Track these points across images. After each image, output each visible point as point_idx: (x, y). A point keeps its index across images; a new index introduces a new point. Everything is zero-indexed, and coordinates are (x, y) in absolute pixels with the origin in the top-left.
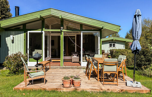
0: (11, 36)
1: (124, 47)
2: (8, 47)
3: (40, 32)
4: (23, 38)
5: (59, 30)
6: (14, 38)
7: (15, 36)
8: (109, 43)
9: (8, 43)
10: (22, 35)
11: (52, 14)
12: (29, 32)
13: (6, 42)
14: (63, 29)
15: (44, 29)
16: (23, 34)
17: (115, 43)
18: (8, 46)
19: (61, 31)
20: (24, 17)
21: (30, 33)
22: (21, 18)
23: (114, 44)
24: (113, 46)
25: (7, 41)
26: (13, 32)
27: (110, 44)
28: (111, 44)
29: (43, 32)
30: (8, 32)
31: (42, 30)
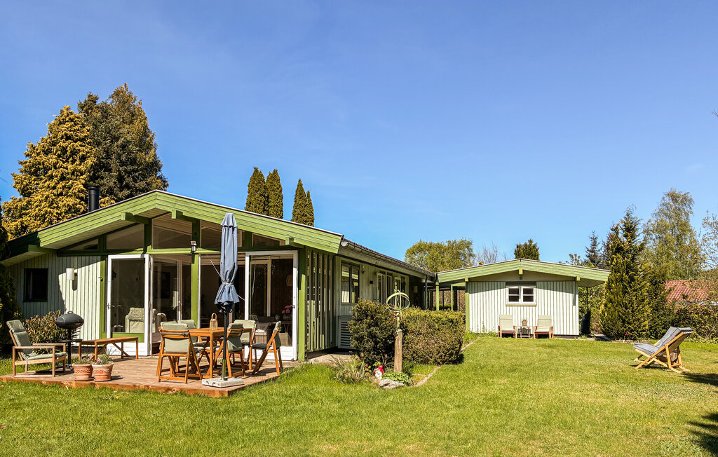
0: (69, 271)
1: (574, 304)
2: (63, 301)
3: (138, 256)
4: (99, 275)
5: (188, 251)
6: (76, 275)
7: (79, 269)
8: (508, 284)
9: (63, 289)
10: (97, 267)
11: (159, 207)
12: (111, 257)
13: (59, 287)
14: (197, 247)
15: (149, 247)
16: (99, 263)
17: (534, 283)
18: (64, 298)
19: (193, 254)
20: (94, 218)
21: (113, 261)
22: (86, 221)
23: (530, 291)
24: (526, 299)
25: (60, 284)
26: (76, 258)
27: (511, 291)
28: (517, 291)
29: (146, 256)
30: (65, 258)
31: (145, 252)
